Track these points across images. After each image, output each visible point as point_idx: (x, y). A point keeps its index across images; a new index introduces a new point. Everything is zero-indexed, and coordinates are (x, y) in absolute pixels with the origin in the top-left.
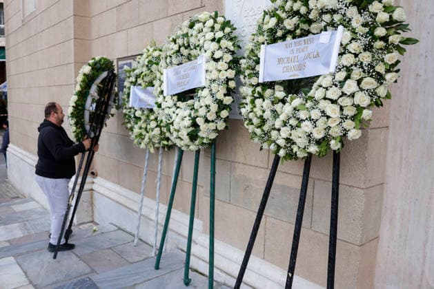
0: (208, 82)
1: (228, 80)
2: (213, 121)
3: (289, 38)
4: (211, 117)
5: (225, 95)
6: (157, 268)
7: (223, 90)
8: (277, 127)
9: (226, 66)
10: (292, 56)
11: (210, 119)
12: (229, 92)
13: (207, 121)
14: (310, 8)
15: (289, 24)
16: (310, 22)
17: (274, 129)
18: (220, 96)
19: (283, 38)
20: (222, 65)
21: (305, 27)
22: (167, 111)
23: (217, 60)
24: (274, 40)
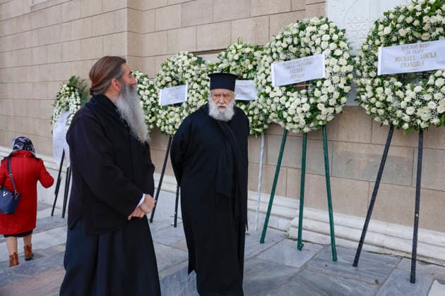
0: (329, 75)
1: (347, 74)
2: (332, 107)
3: (402, 43)
4: (332, 102)
5: (345, 85)
6: (262, 241)
7: (343, 81)
8: (402, 107)
9: (346, 62)
10: (409, 55)
11: (331, 104)
12: (348, 83)
13: (327, 106)
14: (424, 22)
15: (402, 32)
16: (422, 32)
17: (400, 109)
18: (341, 86)
19: (397, 42)
20: (343, 61)
21: (417, 34)
22: (276, 100)
23: (338, 57)
24: (388, 44)
